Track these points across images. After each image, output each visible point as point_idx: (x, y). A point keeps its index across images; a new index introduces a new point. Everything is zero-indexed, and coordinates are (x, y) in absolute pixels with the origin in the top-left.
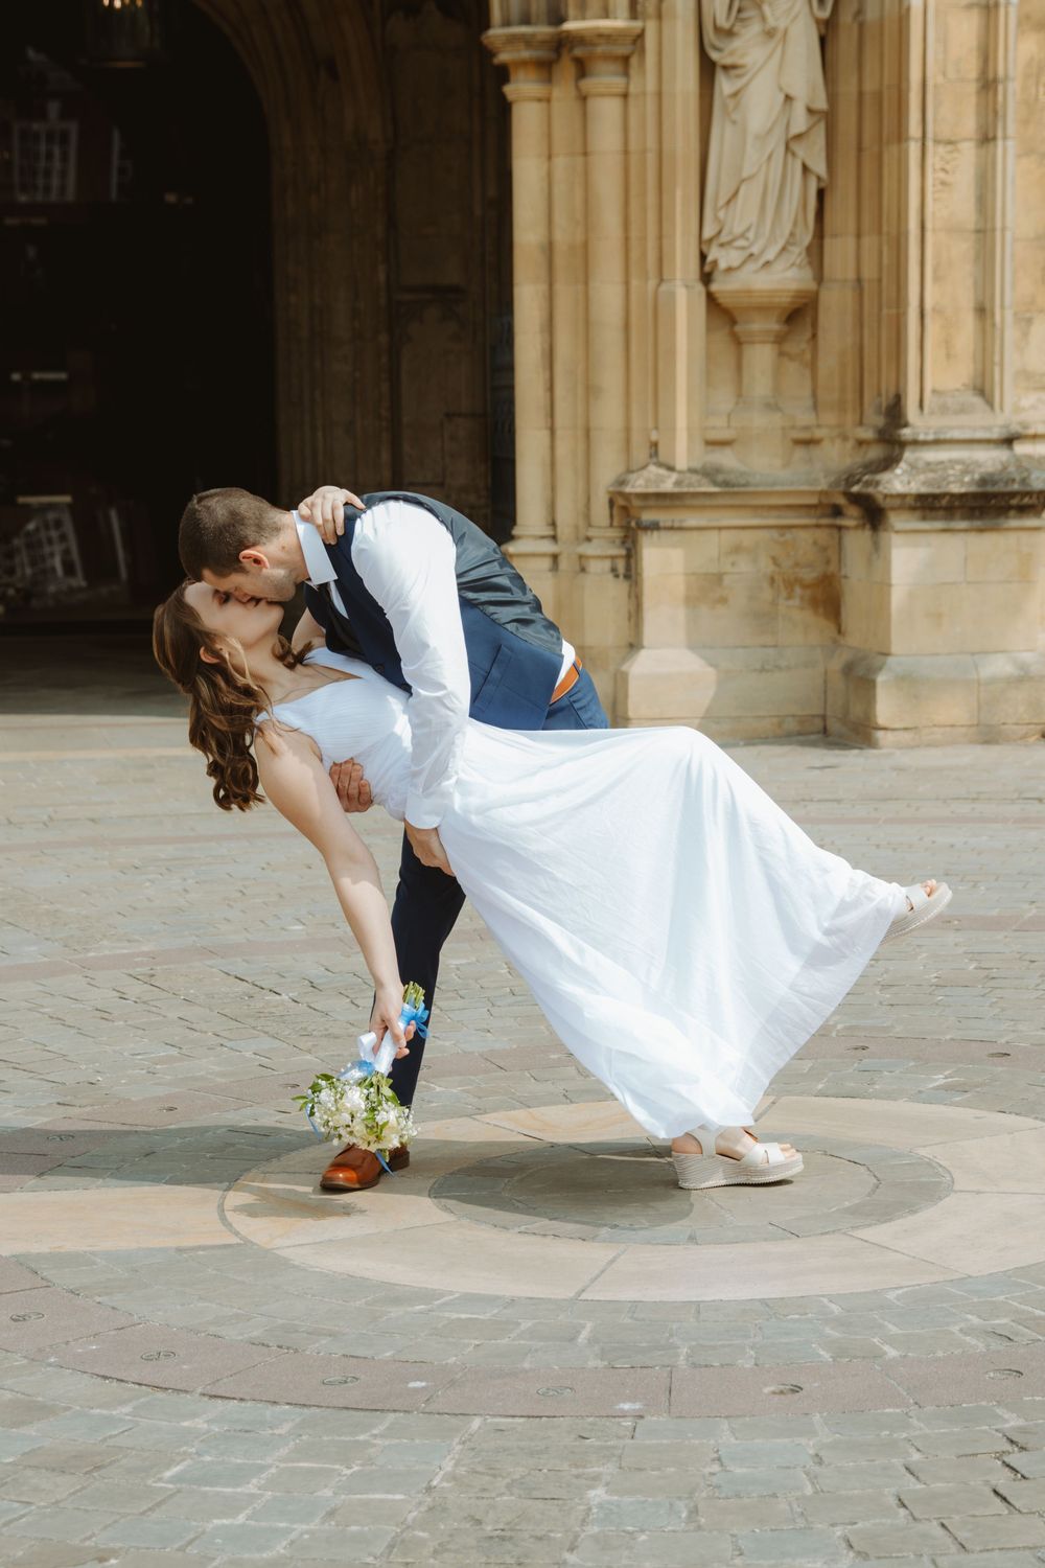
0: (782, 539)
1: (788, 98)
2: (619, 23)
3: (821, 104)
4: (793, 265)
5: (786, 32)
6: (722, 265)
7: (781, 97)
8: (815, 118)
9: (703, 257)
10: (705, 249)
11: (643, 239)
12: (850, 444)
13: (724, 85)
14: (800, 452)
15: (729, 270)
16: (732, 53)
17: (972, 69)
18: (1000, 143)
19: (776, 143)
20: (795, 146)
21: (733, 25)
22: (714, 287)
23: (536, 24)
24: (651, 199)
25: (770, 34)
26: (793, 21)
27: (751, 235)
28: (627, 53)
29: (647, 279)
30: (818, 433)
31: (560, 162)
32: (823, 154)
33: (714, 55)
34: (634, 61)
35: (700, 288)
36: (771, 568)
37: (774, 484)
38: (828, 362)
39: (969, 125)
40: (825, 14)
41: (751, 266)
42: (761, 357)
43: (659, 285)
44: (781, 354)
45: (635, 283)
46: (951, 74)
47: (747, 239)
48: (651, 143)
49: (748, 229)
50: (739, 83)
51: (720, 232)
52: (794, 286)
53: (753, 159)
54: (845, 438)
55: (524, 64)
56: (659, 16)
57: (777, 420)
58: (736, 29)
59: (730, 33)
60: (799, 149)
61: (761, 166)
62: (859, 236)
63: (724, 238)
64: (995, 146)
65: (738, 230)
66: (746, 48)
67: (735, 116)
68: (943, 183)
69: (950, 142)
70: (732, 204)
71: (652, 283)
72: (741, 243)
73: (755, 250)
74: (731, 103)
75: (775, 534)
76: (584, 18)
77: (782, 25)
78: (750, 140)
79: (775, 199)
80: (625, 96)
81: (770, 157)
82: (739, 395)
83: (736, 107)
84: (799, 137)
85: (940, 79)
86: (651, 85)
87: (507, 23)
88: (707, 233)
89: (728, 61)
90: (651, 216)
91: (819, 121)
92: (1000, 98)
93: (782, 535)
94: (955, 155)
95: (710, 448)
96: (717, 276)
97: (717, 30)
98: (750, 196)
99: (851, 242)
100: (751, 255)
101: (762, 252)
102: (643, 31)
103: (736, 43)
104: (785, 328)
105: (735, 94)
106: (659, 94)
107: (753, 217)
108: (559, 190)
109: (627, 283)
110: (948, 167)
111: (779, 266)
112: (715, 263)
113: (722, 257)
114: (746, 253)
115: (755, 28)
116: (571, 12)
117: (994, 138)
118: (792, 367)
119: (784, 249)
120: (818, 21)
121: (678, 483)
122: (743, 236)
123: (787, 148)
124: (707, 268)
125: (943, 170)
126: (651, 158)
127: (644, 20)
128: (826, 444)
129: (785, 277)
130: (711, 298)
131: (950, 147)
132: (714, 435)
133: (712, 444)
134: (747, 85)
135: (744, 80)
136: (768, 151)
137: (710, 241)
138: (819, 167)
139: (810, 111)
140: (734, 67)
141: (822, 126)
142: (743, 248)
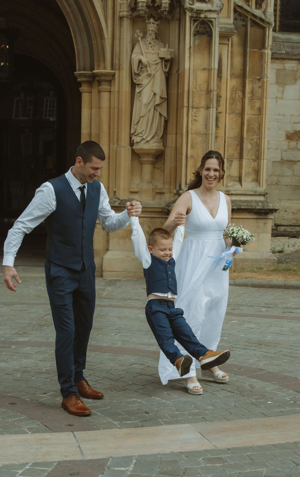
0: (151, 221)
1: (155, 94)
2: (109, 70)
3: (165, 96)
4: (156, 142)
5: (154, 75)
6: (135, 141)
7: (153, 93)
8: (163, 100)
9: (131, 138)
10: (131, 136)
11: (114, 133)
12: (172, 194)
13: (137, 90)
14: (158, 196)
15: (137, 142)
16: (139, 81)
17: (204, 87)
18: (211, 109)
19: (151, 106)
20: (157, 108)
21: (139, 72)
22: (134, 147)
23: (87, 71)
24: (116, 121)
25: (149, 75)
26: (156, 72)
27: (143, 133)
28: (110, 79)
29: (114, 144)
30: (164, 191)
31: (94, 110)
32: (166, 110)
33: (135, 81)
34: (112, 82)
35: (130, 147)
36: (148, 229)
37: (148, 205)
38: (167, 170)
39: (203, 103)
40: (167, 70)
41: (143, 142)
42: (147, 168)
43: (117, 146)
44: (154, 167)
45: (111, 145)
46: (198, 89)
47: (142, 134)
48: (116, 105)
49: (143, 131)
50: (141, 89)
51: (135, 131)
52: (155, 148)
53: (144, 111)
54: (171, 193)
55: (84, 82)
56: (119, 70)
57: (151, 186)
58: (140, 74)
59: (139, 75)
60: (159, 109)
61: (146, 113)
62: (176, 134)
63: (136, 134)
64: (210, 110)
65: (140, 131)
66: (143, 79)
67: (140, 99)
68: (195, 120)
69: (197, 108)
70: (138, 123)
71: (115, 146)
72: (141, 135)
73: (144, 137)
74: (139, 95)
75: (149, 219)
76: (99, 70)
77: (153, 73)
78: (143, 105)
79: (151, 123)
80: (110, 92)
81: (150, 110)
82: (141, 179)
83: (140, 96)
84: (158, 105)
85: (194, 90)
86: (116, 89)
87: (80, 70)
88: (132, 132)
89: (138, 83)
90: (116, 126)
91: (165, 101)
92: (212, 96)
93: (152, 220)
94: (199, 112)
95: (131, 194)
96: (135, 144)
97: (135, 74)
98: (144, 121)
99: (174, 136)
100: (143, 138)
101: (147, 137)
102: (115, 73)
103: (140, 78)
104: (155, 160)
105: (140, 92)
106: (119, 91)
107: (144, 128)
108: (93, 118)
109: (109, 145)
110: (196, 115)
111: (151, 142)
112: (133, 140)
113: (136, 139)
114: (141, 138)
115: (145, 74)
116: (96, 67)
117: (210, 108)
118: (158, 172)
119: (153, 137)
120: (165, 72)
121: (119, 204)
122: (141, 133)
123: (155, 108)
124: (132, 142)
125: (195, 116)
126: (116, 109)
127: (115, 70)
128: (166, 194)
129: (153, 145)
130: (133, 151)
131: (197, 110)
132: (132, 190)
133: (131, 192)
134: (142, 90)
135: (142, 88)
136: (149, 109)
137: (133, 134)
138: (165, 114)
139: (161, 98)
140: (140, 84)
141: (166, 102)
142: (141, 136)
